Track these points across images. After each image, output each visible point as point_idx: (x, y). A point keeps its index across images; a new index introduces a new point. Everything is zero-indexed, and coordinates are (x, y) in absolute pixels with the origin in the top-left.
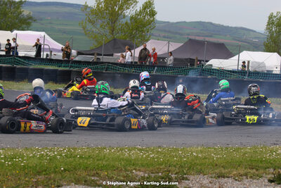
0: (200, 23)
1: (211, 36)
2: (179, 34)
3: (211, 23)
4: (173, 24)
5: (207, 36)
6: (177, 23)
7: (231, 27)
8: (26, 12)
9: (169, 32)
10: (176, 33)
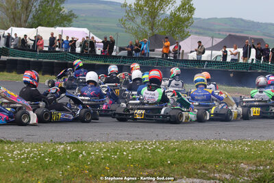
0: (231, 19)
1: (241, 32)
2: (211, 30)
3: (242, 20)
4: (204, 20)
5: (237, 32)
6: (209, 19)
7: (262, 23)
8: (66, 8)
9: (201, 28)
10: (208, 29)
